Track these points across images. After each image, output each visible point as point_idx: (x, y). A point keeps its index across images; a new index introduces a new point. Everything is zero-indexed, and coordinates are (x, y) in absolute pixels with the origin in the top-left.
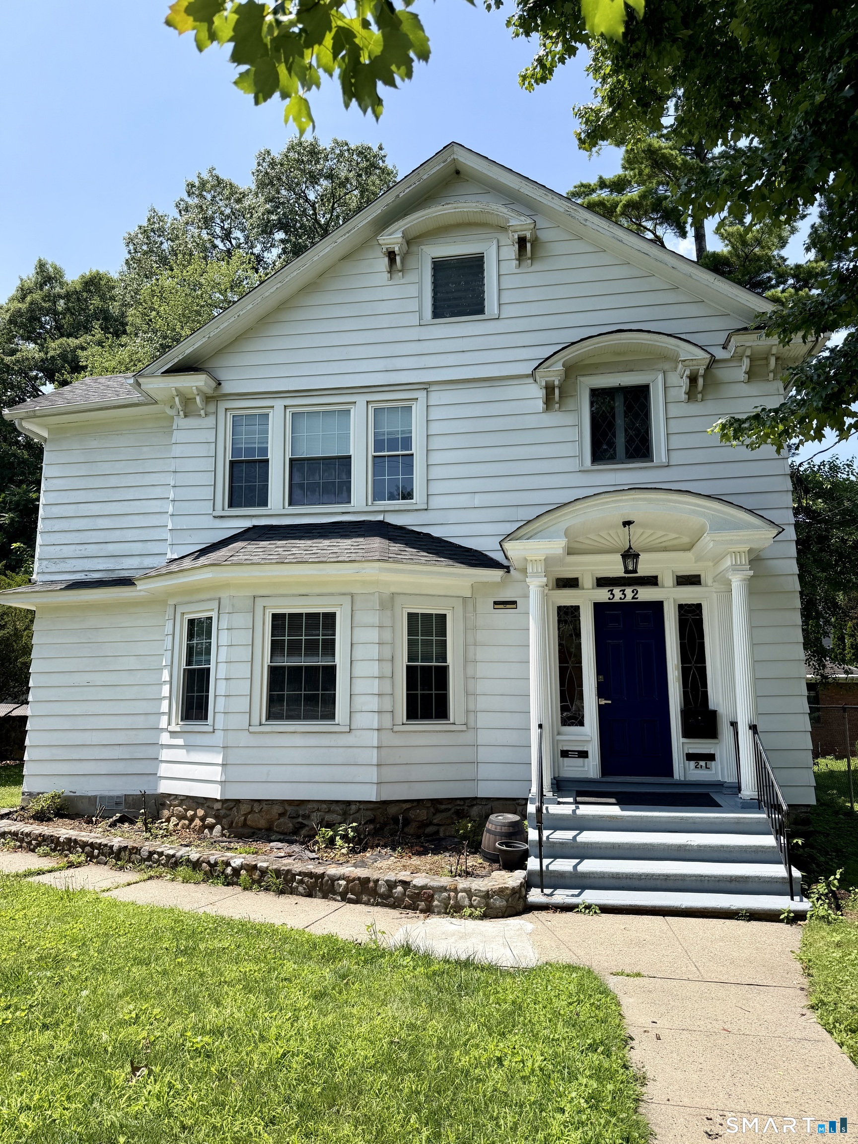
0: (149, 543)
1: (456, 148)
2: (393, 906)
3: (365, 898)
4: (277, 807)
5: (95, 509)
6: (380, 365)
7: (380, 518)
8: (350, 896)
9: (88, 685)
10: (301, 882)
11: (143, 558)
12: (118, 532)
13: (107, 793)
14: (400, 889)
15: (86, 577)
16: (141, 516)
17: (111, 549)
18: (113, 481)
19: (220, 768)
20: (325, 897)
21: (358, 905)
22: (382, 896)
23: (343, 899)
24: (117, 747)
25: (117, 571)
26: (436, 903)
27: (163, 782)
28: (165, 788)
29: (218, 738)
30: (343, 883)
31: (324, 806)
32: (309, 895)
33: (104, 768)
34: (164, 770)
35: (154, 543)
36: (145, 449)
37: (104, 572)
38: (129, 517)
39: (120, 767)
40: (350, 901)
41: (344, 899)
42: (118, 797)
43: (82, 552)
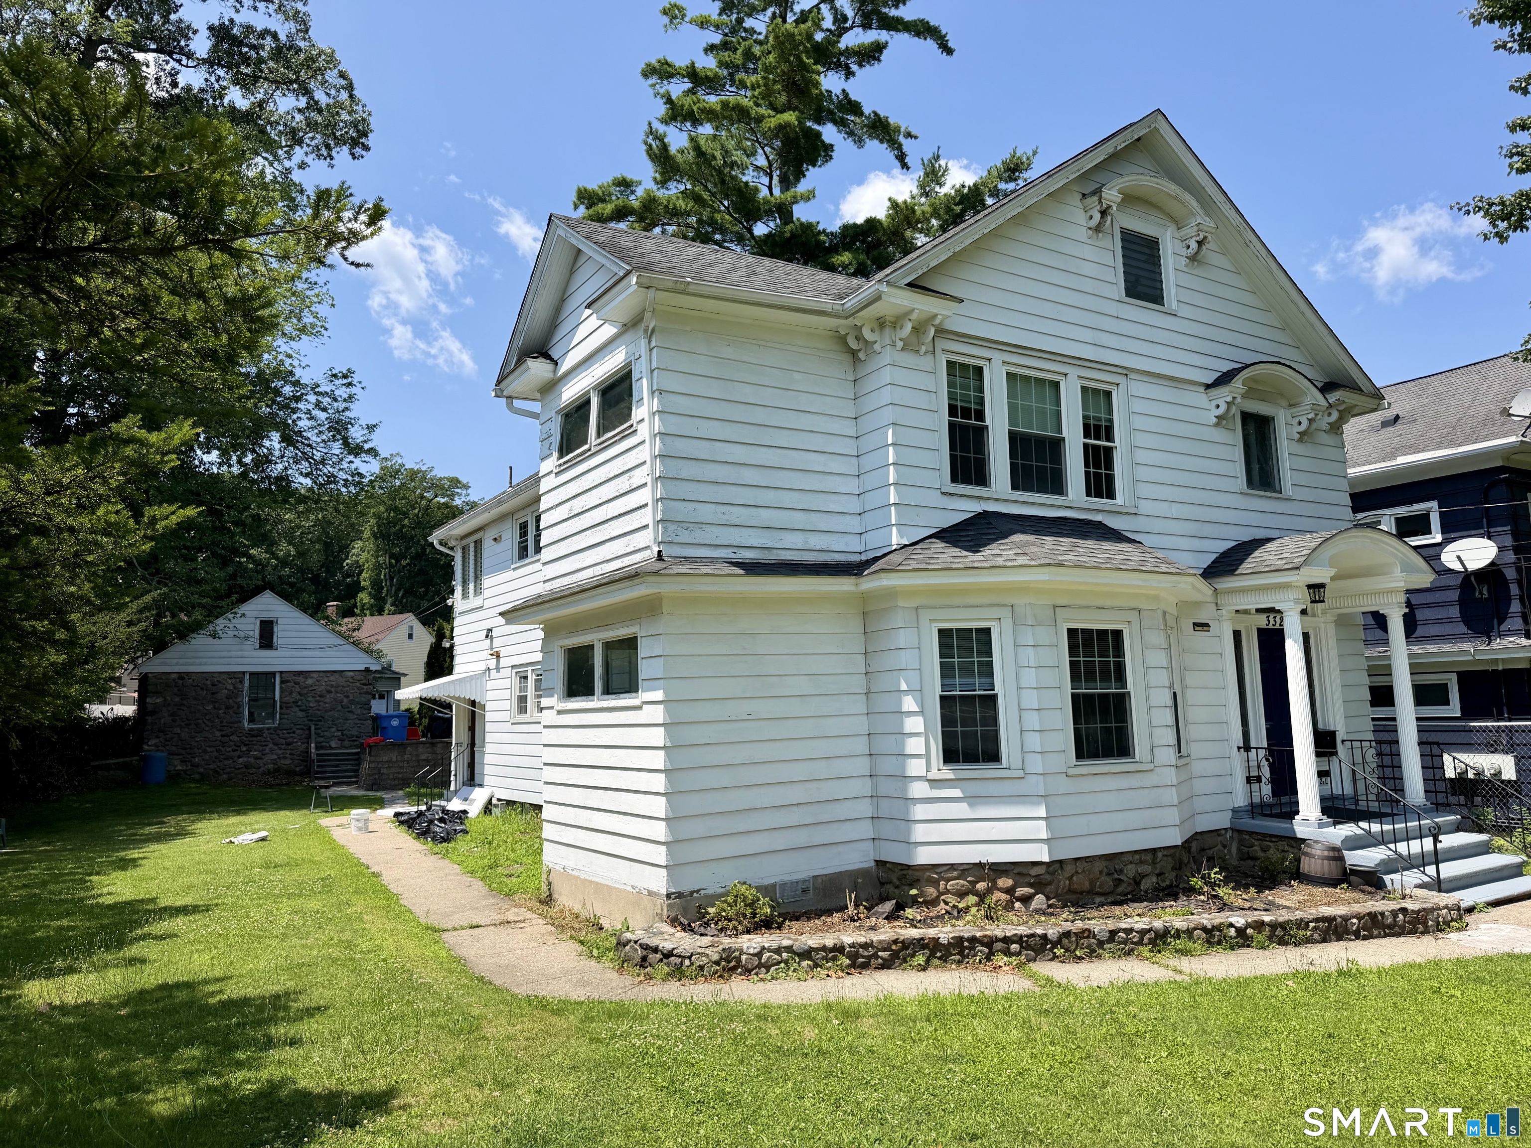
0: (813, 514)
1: (1160, 117)
2: (1399, 935)
3: (1376, 932)
4: (1098, 864)
5: (739, 453)
6: (1088, 335)
7: (1099, 518)
8: (1363, 933)
9: (750, 718)
10: (1315, 929)
11: (808, 535)
12: (771, 494)
13: (787, 878)
14: (1401, 916)
15: (733, 556)
16: (799, 474)
17: (766, 517)
18: (759, 415)
19: (1043, 823)
20: (1339, 939)
21: (1372, 940)
22: (1390, 927)
23: (1357, 938)
24: (795, 808)
25: (775, 551)
26: (1430, 923)
27: (922, 849)
28: (924, 856)
29: (1035, 784)
30: (1355, 920)
31: (1137, 857)
32: (1324, 941)
33: (781, 841)
34: (920, 833)
35: (818, 514)
36: (797, 376)
37: (758, 551)
38: (784, 472)
39: (802, 838)
40: (1365, 938)
41: (1357, 936)
42: (805, 881)
43: (726, 517)
